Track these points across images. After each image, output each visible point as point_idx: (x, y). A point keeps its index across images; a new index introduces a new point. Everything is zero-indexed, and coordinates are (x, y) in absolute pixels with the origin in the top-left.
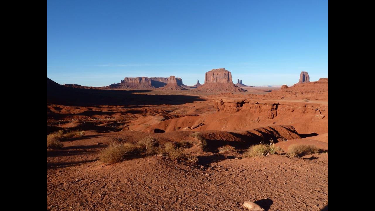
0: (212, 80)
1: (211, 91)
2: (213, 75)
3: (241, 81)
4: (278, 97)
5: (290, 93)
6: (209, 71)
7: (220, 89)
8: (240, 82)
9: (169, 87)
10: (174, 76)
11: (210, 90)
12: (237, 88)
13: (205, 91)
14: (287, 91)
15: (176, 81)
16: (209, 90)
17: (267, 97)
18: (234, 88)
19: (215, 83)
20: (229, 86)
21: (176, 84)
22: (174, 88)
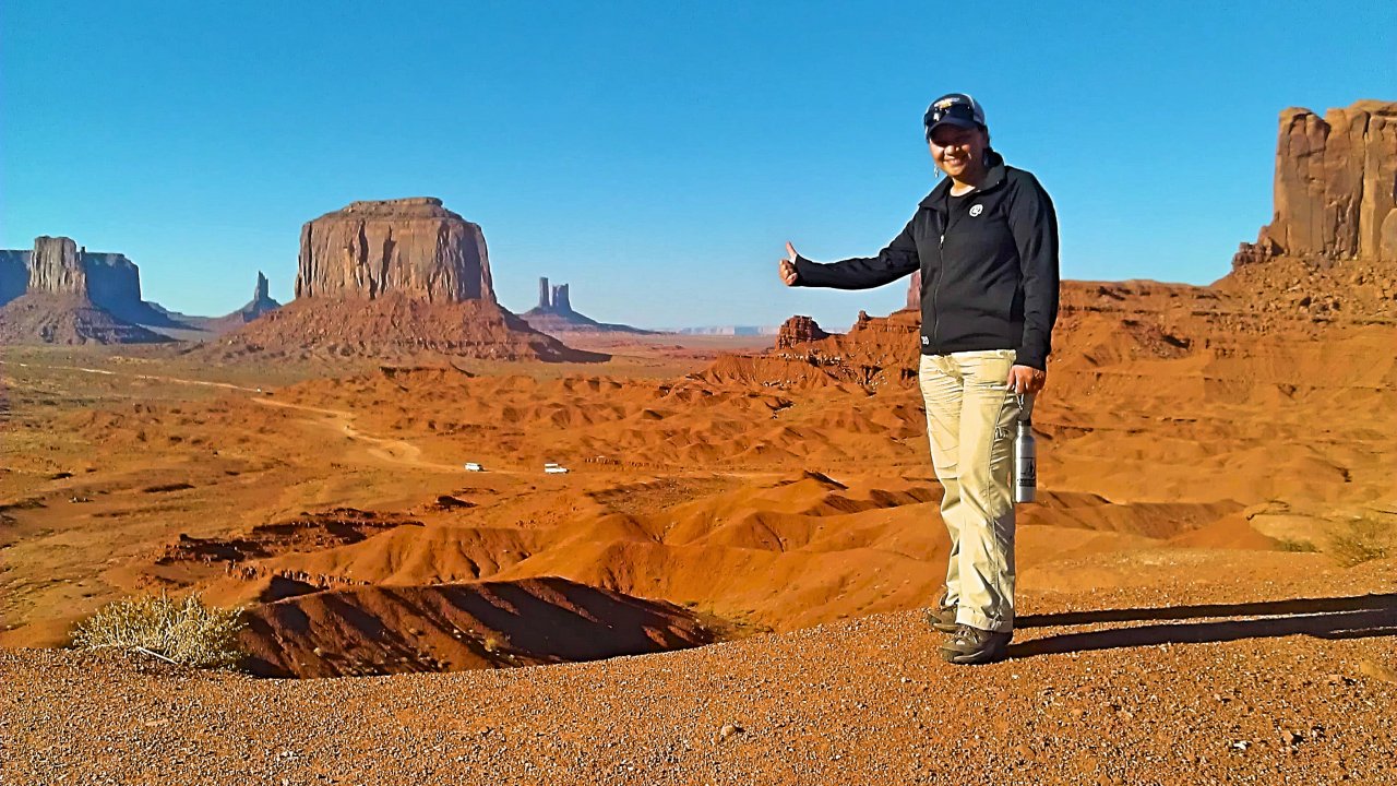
0: (349, 281)
1: (344, 353)
2: (356, 244)
3: (565, 289)
4: (754, 402)
5: (833, 370)
6: (331, 215)
7: (410, 342)
8: (557, 302)
9: (30, 321)
10: (64, 240)
11: (332, 349)
12: (525, 338)
13: (297, 355)
14: (813, 361)
15: (78, 279)
16: (324, 349)
17: (684, 396)
18: (501, 335)
19: (373, 297)
20: (472, 325)
21: (82, 303)
22: (68, 329)
